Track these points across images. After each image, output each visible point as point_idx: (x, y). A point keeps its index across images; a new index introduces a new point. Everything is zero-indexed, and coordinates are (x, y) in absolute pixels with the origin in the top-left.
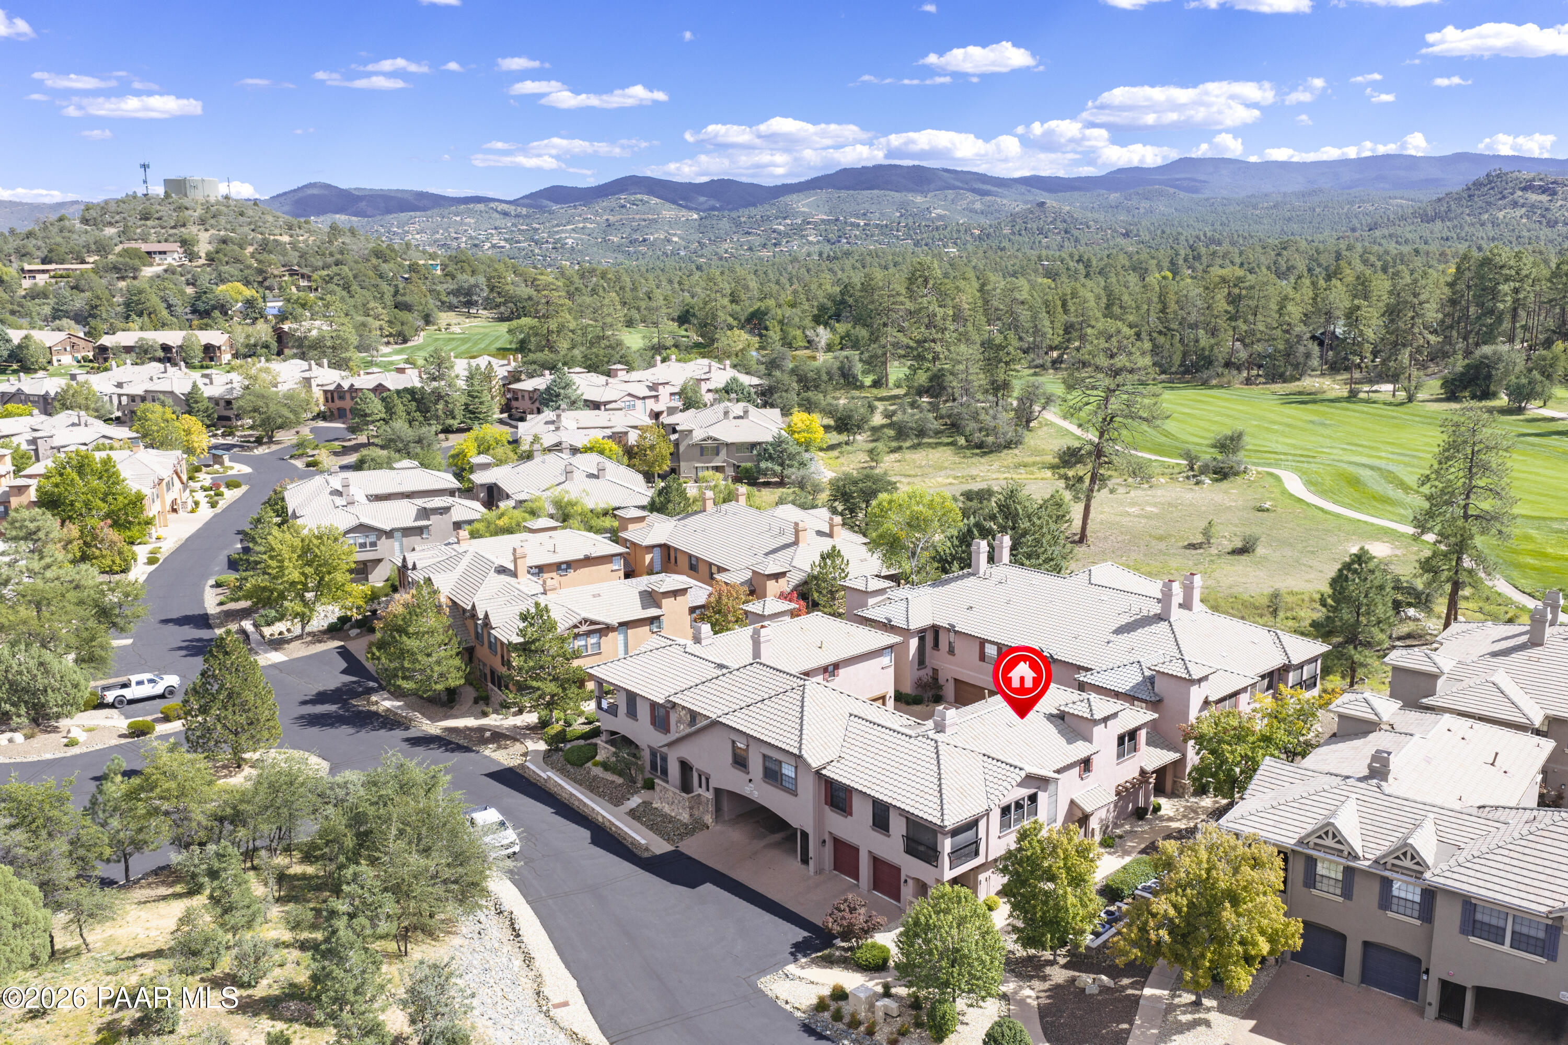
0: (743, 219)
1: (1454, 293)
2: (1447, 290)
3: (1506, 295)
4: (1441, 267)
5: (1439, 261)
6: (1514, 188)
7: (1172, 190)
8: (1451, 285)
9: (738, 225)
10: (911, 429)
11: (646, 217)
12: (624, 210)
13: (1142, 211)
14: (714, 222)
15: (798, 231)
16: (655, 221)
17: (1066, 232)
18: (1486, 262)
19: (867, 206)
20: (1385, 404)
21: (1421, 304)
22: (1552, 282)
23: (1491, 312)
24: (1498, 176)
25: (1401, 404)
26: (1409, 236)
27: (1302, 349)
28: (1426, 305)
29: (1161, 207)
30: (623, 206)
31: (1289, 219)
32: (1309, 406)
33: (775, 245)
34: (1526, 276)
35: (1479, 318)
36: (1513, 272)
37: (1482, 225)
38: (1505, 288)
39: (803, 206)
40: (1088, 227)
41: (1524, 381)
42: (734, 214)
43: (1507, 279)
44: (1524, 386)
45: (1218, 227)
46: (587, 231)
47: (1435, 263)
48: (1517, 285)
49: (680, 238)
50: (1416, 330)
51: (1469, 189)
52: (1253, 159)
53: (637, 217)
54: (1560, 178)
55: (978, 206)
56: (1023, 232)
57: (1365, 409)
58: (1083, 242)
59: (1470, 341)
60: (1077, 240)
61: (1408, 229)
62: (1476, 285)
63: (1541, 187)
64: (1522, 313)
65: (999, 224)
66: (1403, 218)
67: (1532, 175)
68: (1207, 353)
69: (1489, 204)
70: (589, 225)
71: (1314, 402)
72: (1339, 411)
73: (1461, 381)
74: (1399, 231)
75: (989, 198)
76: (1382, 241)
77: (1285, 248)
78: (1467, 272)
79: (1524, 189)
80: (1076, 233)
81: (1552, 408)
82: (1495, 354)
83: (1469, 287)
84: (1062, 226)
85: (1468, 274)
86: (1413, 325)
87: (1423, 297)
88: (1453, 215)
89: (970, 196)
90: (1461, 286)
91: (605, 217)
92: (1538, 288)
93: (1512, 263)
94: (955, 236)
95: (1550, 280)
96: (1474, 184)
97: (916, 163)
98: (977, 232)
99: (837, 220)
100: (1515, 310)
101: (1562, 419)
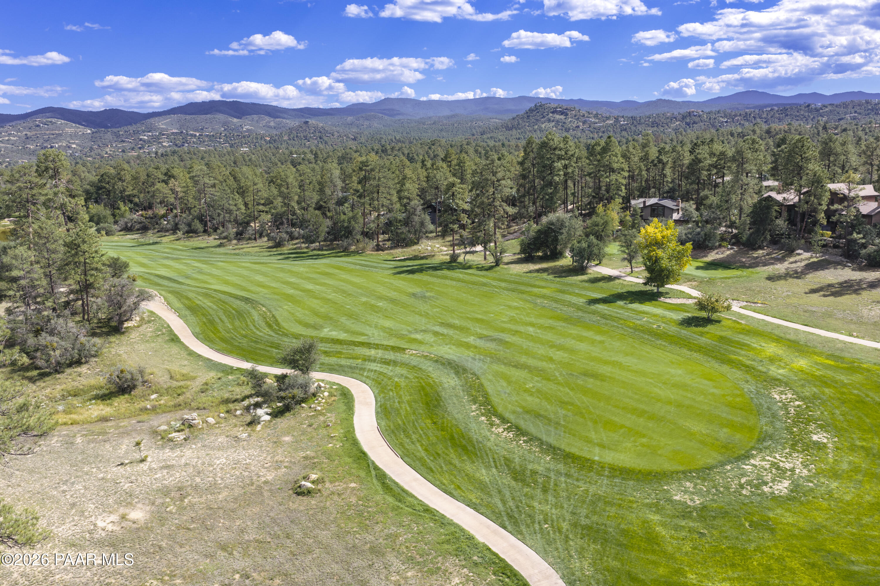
0: (121, 133)
1: (524, 170)
2: (518, 167)
3: (559, 170)
4: (516, 153)
5: (516, 150)
6: (548, 112)
7: (381, 115)
8: (521, 163)
9: (118, 136)
11: (54, 132)
12: (38, 128)
13: (365, 126)
14: (102, 135)
15: (156, 139)
16: (60, 135)
17: (320, 138)
18: (544, 145)
19: (203, 124)
20: (478, 268)
21: (498, 181)
22: (590, 160)
23: (550, 184)
24: (540, 106)
25: (491, 268)
26: (501, 137)
27: (416, 218)
28: (503, 182)
29: (376, 124)
30: (38, 126)
31: (442, 130)
32: (416, 276)
33: (140, 148)
34: (572, 155)
35: (542, 188)
36: (563, 153)
37: (535, 131)
38: (559, 165)
39: (162, 124)
40: (333, 135)
41: (584, 245)
42: (115, 130)
43: (560, 158)
44: (584, 249)
45: (405, 134)
46: (11, 142)
47: (513, 151)
48: (567, 162)
49: (77, 145)
50: (497, 203)
51: (527, 113)
52: (422, 99)
53: (48, 132)
54: (569, 107)
55: (272, 124)
56: (295, 138)
57: (461, 276)
58: (330, 144)
59: (538, 204)
60: (326, 143)
61: (500, 134)
62: (538, 163)
63: (560, 111)
64: (570, 183)
65: (281, 134)
66: (497, 128)
67: (556, 105)
69: (537, 120)
70: (12, 138)
71: (421, 270)
72: (439, 280)
73: (535, 244)
74: (495, 135)
75: (278, 120)
76: (487, 141)
77: (433, 145)
78: (531, 154)
79: (553, 113)
80: (326, 138)
81: (607, 266)
82: (558, 220)
83: (533, 165)
84: (318, 134)
85: (532, 155)
86: (494, 199)
87: (500, 175)
88: (520, 127)
89: (267, 118)
90: (528, 164)
91: (24, 133)
92: (580, 164)
93: (562, 145)
94: (255, 141)
95: (588, 158)
96: (529, 110)
97: (235, 100)
98: (268, 139)
99: (182, 132)
100: (566, 181)
101: (617, 278)
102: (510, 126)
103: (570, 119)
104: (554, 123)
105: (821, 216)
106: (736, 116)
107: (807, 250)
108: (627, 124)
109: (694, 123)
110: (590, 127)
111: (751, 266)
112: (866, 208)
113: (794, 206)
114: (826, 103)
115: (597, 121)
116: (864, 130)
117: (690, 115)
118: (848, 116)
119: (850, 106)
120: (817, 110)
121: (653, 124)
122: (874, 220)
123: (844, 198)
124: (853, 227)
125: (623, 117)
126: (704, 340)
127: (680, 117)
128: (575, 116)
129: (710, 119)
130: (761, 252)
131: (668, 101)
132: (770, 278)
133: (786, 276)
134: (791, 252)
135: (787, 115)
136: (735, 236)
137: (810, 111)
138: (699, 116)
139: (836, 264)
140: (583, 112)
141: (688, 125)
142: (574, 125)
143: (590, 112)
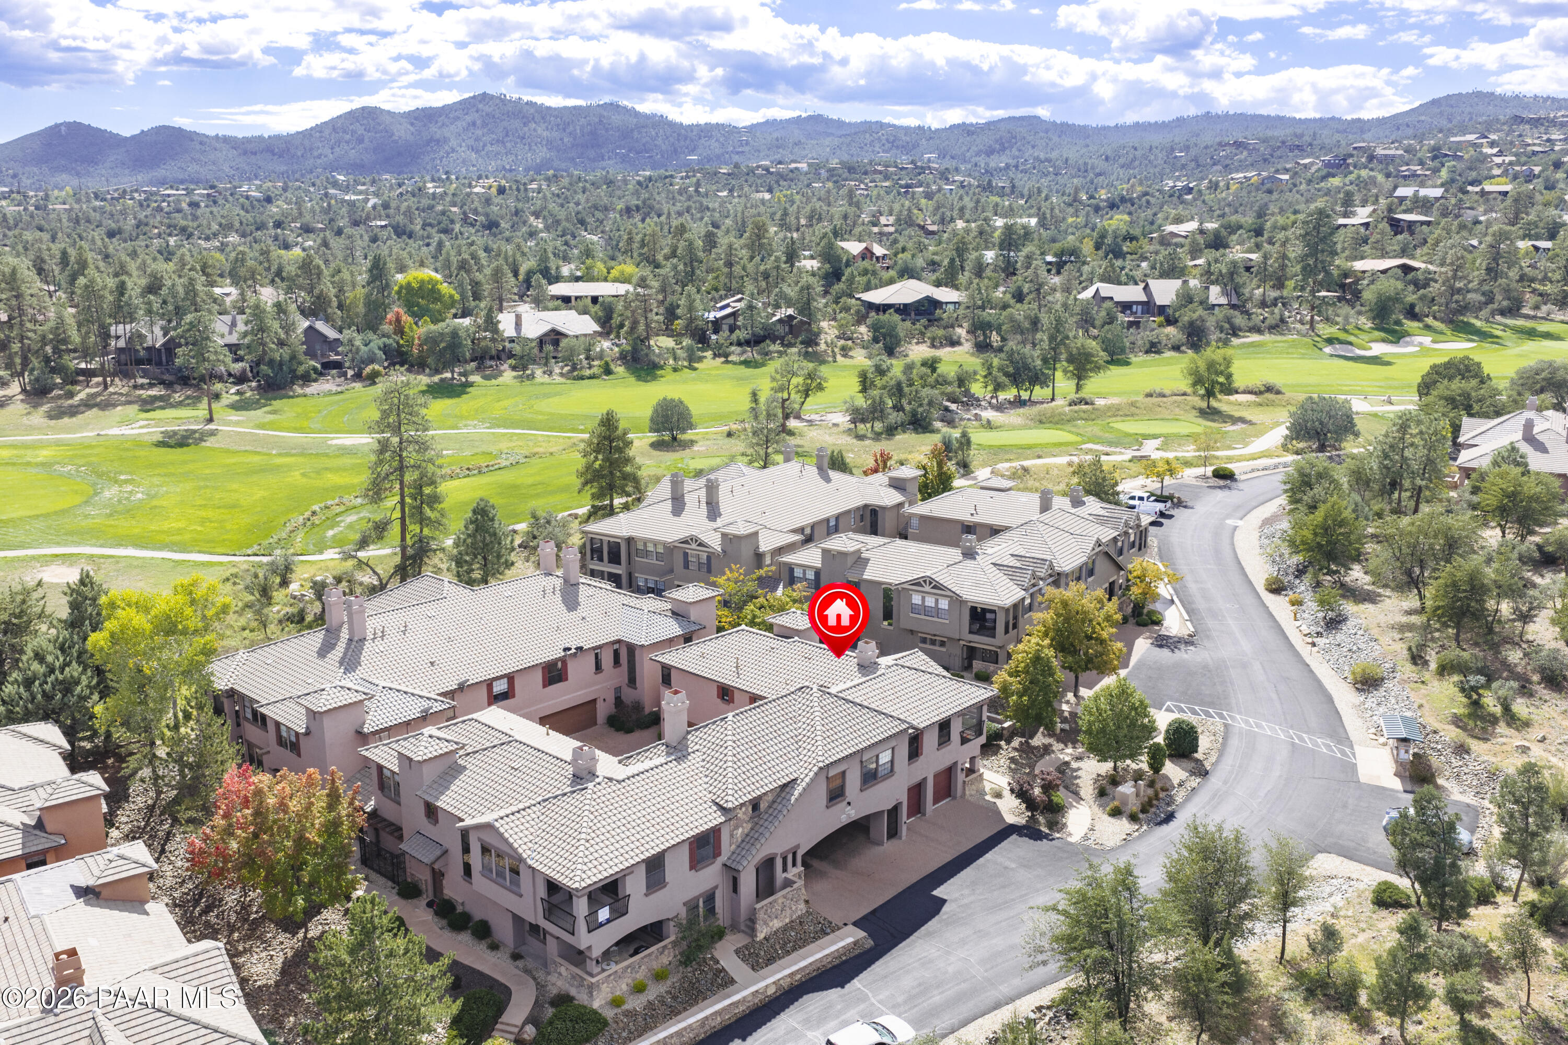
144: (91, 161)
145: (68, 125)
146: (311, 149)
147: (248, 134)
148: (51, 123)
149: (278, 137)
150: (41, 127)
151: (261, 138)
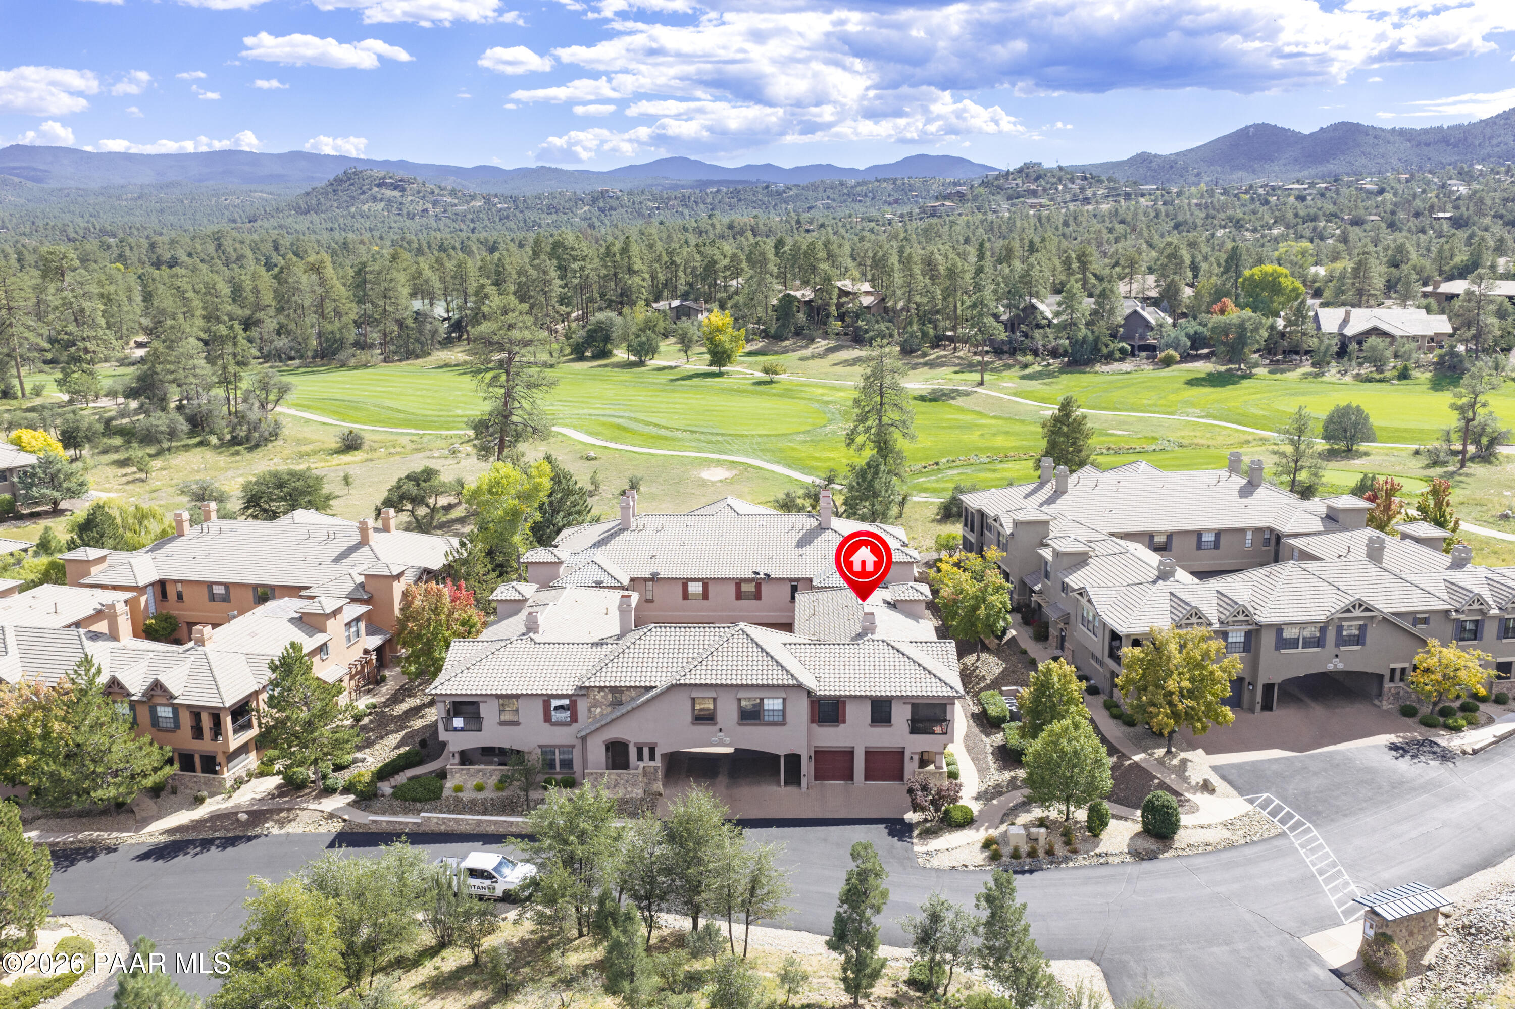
6: (370, 184)
7: (17, 180)
10: (162, 432)
21: (551, 280)
24: (355, 173)
29: (10, 197)
31: (162, 211)
37: (353, 217)
41: (644, 339)
44: (644, 342)
51: (332, 184)
52: (89, 149)
54: (404, 177)
63: (392, 184)
66: (279, 210)
67: (382, 174)
68: (338, 336)
69: (353, 198)
73: (588, 343)
79: (379, 186)
81: (661, 359)
82: (607, 319)
86: (547, 299)
88: (323, 208)
96: (335, 180)
101: (676, 367)
102: (303, 206)
103: (410, 198)
104: (383, 204)
105: (833, 310)
106: (669, 199)
107: (824, 339)
108: (508, 208)
109: (611, 208)
110: (445, 211)
111: (782, 353)
112: (867, 301)
113: (811, 301)
114: (790, 183)
115: (456, 201)
116: (844, 226)
117: (603, 197)
118: (819, 203)
119: (821, 189)
120: (779, 193)
121: (549, 208)
122: (872, 311)
123: (847, 294)
124: (857, 316)
125: (496, 196)
126: (774, 391)
127: (588, 199)
128: (419, 192)
129: (634, 203)
130: (787, 342)
131: (556, 170)
132: (801, 359)
133: (813, 357)
134: (812, 340)
135: (740, 200)
136: (764, 331)
137: (770, 195)
138: (618, 198)
139: (848, 347)
140: (430, 186)
141: (603, 212)
142: (420, 208)
143: (443, 185)
144: (1268, 158)
145: (1256, 126)
146: (1490, 138)
147: (1427, 126)
148: (1243, 126)
149: (1458, 127)
150: (1233, 129)
151: (1440, 129)
